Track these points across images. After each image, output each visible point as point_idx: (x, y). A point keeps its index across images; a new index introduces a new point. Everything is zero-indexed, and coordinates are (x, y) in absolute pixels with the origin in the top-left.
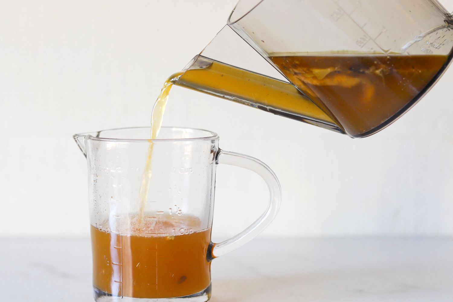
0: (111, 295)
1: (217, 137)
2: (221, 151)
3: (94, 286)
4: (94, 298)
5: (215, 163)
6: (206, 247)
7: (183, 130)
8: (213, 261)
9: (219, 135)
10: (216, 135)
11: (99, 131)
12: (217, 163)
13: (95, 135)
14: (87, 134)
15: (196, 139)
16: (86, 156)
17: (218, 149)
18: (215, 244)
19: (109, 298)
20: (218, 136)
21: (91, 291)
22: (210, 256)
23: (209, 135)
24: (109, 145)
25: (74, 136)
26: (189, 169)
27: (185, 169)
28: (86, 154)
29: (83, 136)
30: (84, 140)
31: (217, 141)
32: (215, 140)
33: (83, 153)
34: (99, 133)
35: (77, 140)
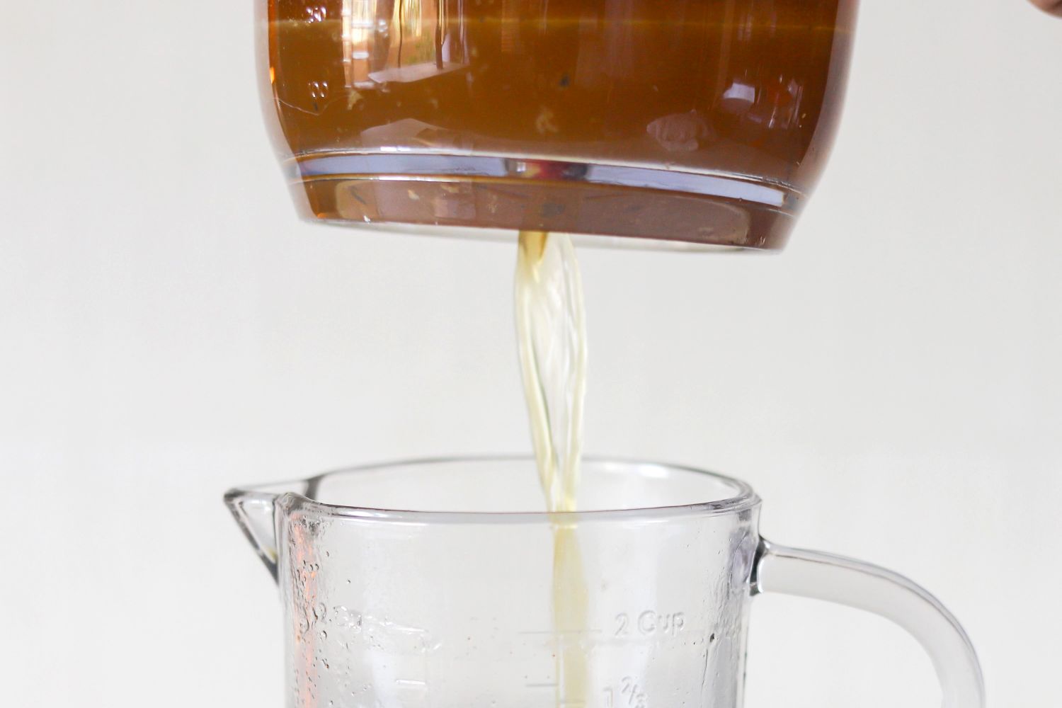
1: (753, 498)
5: (749, 589)
9: (757, 490)
10: (748, 491)
11: (311, 473)
12: (754, 591)
13: (299, 490)
14: (281, 490)
15: (694, 508)
16: (273, 569)
17: (758, 540)
20: (757, 497)
23: (722, 492)
24: (360, 525)
25: (231, 496)
26: (674, 616)
27: (660, 617)
28: (272, 560)
29: (264, 496)
30: (268, 509)
31: (754, 515)
32: (750, 510)
33: (264, 558)
34: (313, 484)
35: (240, 511)
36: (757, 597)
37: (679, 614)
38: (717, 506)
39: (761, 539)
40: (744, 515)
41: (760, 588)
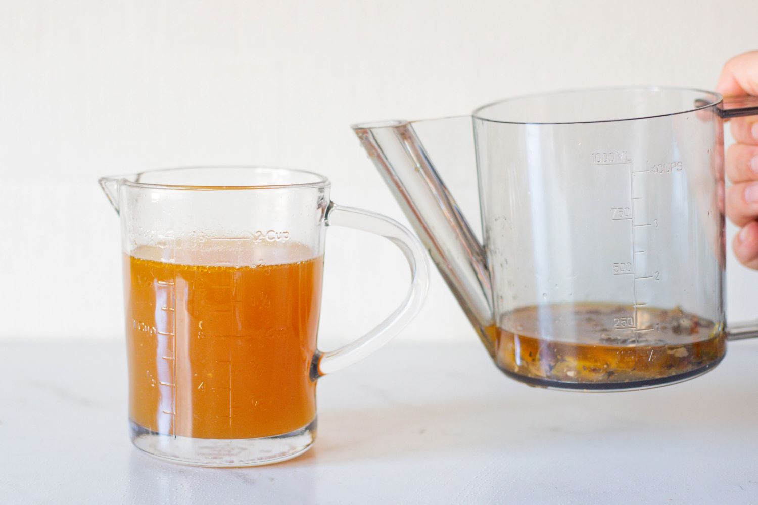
0: (157, 434)
1: (327, 183)
2: (335, 205)
3: (131, 420)
4: (131, 438)
5: (324, 223)
6: (309, 359)
7: (273, 172)
8: (321, 381)
9: (330, 180)
10: (325, 180)
11: (139, 172)
12: (327, 225)
13: (133, 178)
14: (120, 178)
16: (118, 212)
17: (329, 202)
18: (323, 353)
19: (154, 438)
20: (329, 183)
21: (125, 428)
22: (315, 372)
23: (315, 179)
24: (156, 195)
25: (100, 181)
26: (284, 233)
27: (277, 234)
28: (118, 208)
29: (114, 180)
30: (116, 186)
31: (327, 190)
32: (325, 188)
33: (115, 207)
34: (139, 176)
35: (105, 187)
36: (328, 227)
39: (331, 202)
40: (321, 190)
41: (330, 224)
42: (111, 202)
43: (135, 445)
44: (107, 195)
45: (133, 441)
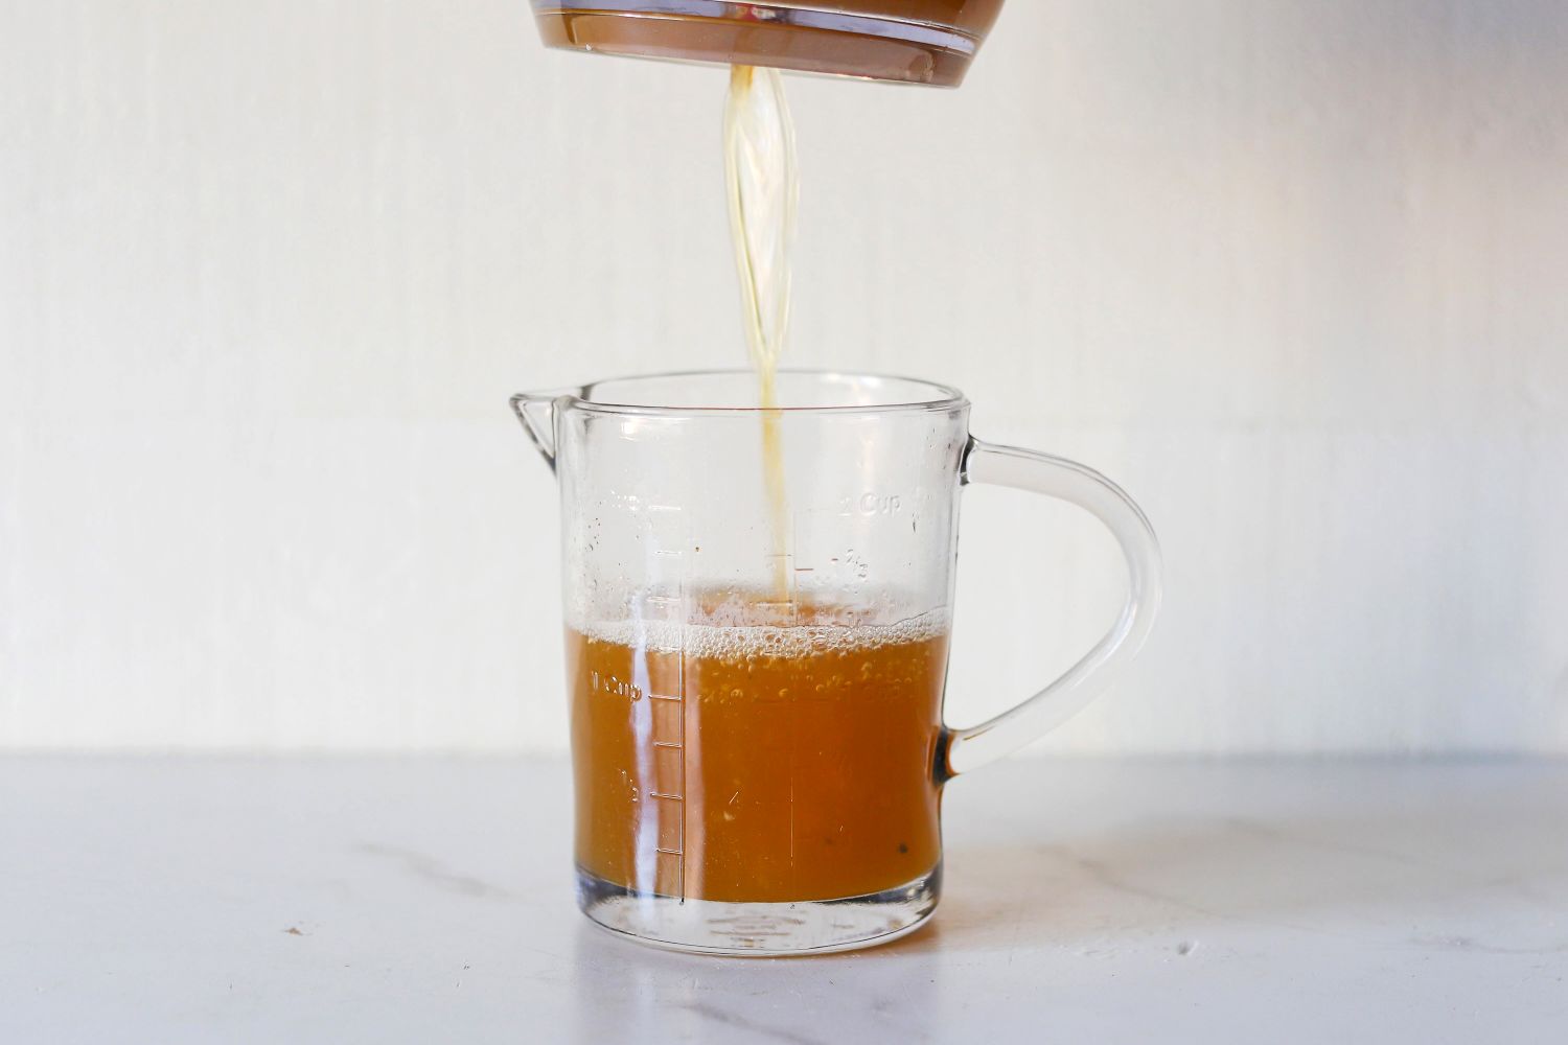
0: (635, 894)
1: (963, 401)
2: (976, 442)
3: (579, 866)
4: (580, 902)
5: (960, 479)
6: (929, 738)
7: (852, 381)
8: (950, 786)
9: (968, 395)
10: (958, 395)
11: (586, 383)
12: (964, 482)
13: (576, 393)
14: (558, 394)
15: (910, 407)
16: (552, 462)
17: (967, 438)
18: (954, 731)
19: (632, 899)
20: (967, 401)
21: (568, 886)
22: (942, 771)
23: (934, 395)
24: (632, 425)
25: (515, 401)
26: (892, 499)
27: (879, 500)
28: (552, 456)
29: (545, 399)
30: (548, 411)
31: (964, 415)
32: (959, 411)
33: (544, 453)
34: (586, 391)
35: (524, 412)
36: (967, 486)
37: (897, 497)
38: (929, 405)
39: (970, 437)
40: (954, 414)
41: (969, 479)
42: (535, 439)
43: (589, 916)
44: (528, 428)
45: (586, 909)
